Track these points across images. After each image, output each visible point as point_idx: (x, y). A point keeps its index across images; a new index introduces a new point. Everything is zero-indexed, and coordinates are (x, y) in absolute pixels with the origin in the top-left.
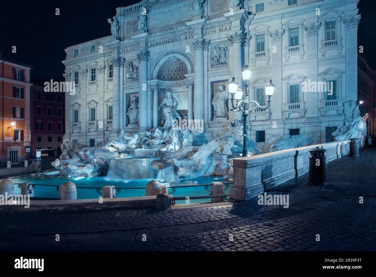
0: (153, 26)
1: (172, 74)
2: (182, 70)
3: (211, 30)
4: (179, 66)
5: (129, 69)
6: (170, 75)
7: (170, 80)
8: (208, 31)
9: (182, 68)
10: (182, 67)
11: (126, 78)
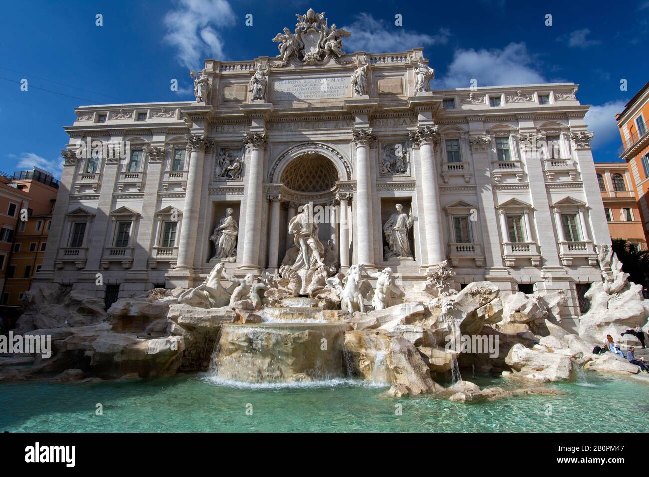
0: (276, 100)
1: (300, 181)
2: (320, 177)
3: (381, 120)
4: (315, 168)
5: (224, 160)
6: (298, 181)
7: (297, 190)
8: (375, 121)
9: (319, 172)
10: (321, 171)
11: (215, 174)
